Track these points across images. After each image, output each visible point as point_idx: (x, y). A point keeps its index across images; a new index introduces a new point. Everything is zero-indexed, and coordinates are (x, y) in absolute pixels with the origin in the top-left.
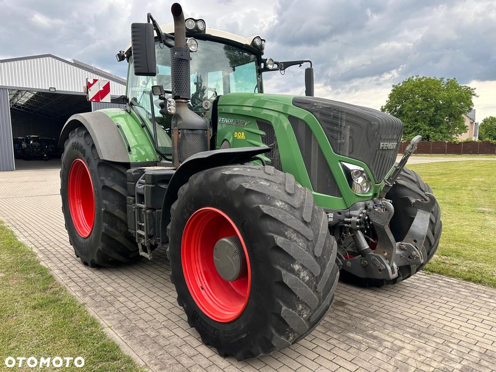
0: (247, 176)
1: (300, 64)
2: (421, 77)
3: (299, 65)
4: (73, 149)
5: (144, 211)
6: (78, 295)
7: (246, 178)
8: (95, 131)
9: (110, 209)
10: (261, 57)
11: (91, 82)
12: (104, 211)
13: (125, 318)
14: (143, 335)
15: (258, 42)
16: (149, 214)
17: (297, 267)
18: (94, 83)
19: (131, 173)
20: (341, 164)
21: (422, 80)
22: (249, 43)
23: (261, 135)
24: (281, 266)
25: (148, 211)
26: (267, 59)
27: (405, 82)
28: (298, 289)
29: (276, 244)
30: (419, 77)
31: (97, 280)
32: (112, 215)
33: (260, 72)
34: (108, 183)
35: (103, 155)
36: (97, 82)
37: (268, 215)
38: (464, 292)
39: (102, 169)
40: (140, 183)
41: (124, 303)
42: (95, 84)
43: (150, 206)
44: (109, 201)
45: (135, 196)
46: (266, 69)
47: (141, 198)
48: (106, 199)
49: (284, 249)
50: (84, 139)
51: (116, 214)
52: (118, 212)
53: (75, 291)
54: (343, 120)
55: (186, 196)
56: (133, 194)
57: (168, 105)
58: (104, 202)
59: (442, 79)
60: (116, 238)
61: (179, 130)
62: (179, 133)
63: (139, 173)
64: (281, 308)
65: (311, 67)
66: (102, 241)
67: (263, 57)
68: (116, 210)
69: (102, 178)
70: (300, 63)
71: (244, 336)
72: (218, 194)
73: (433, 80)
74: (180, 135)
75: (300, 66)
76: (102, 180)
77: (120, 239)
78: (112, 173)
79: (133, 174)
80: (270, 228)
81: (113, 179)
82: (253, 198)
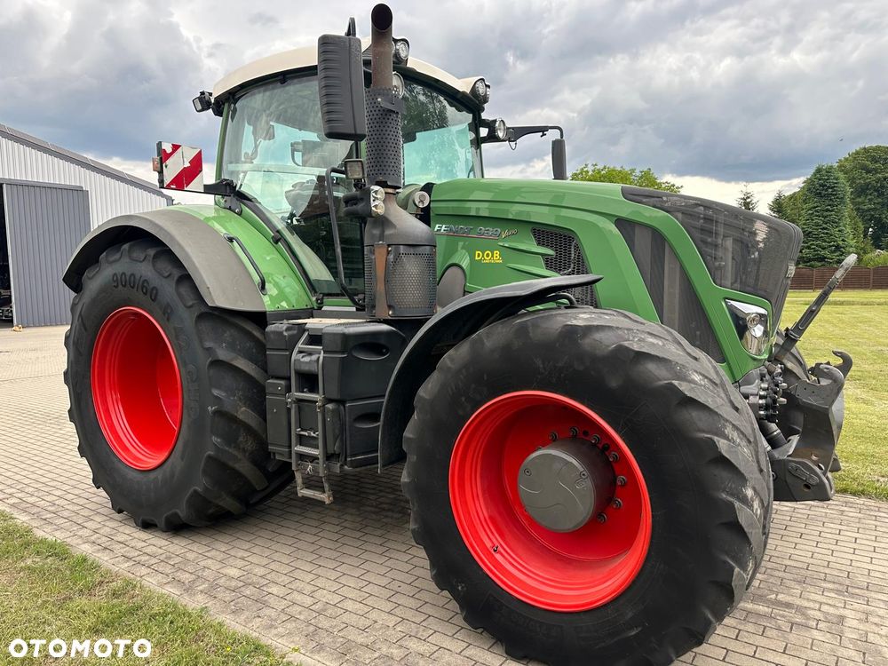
0: (617, 328)
1: (543, 132)
2: (600, 166)
3: (541, 134)
4: (116, 287)
5: (319, 407)
6: (172, 591)
7: (620, 332)
8: (188, 249)
9: (228, 408)
10: (480, 116)
11: (169, 150)
12: (215, 412)
13: (312, 628)
14: (379, 658)
15: (481, 89)
16: (333, 411)
17: (749, 493)
18: (174, 151)
19: (281, 333)
20: (726, 303)
21: (603, 172)
22: (468, 90)
23: (542, 255)
24: (728, 493)
25: (330, 406)
26: (495, 121)
27: (576, 174)
28: (754, 532)
29: (720, 452)
30: (598, 167)
31: (191, 556)
32: (232, 419)
33: (477, 142)
34: (223, 354)
35: (214, 298)
36: (180, 150)
37: (693, 399)
38: (851, 512)
39: (206, 326)
40: (300, 352)
41: (287, 598)
42: (175, 155)
43: (335, 396)
44: (226, 391)
45: (289, 379)
46: (492, 137)
47: (309, 380)
48: (219, 387)
49: (733, 461)
50: (154, 266)
51: (241, 417)
52: (244, 413)
53: (161, 585)
54: (719, 225)
55: (464, 371)
56: (285, 374)
57: (372, 199)
58: (216, 392)
59: (633, 170)
60: (237, 466)
61: (389, 246)
62: (388, 252)
63: (295, 332)
64: (732, 569)
65: (562, 137)
66: (205, 472)
67: (484, 116)
68: (241, 407)
69: (208, 344)
70: (542, 130)
71: (633, 633)
72: (560, 365)
73: (620, 172)
74: (391, 257)
75: (544, 135)
76: (209, 349)
77: (244, 467)
78: (229, 334)
79: (285, 334)
80: (701, 425)
81: (232, 347)
82: (651, 367)
